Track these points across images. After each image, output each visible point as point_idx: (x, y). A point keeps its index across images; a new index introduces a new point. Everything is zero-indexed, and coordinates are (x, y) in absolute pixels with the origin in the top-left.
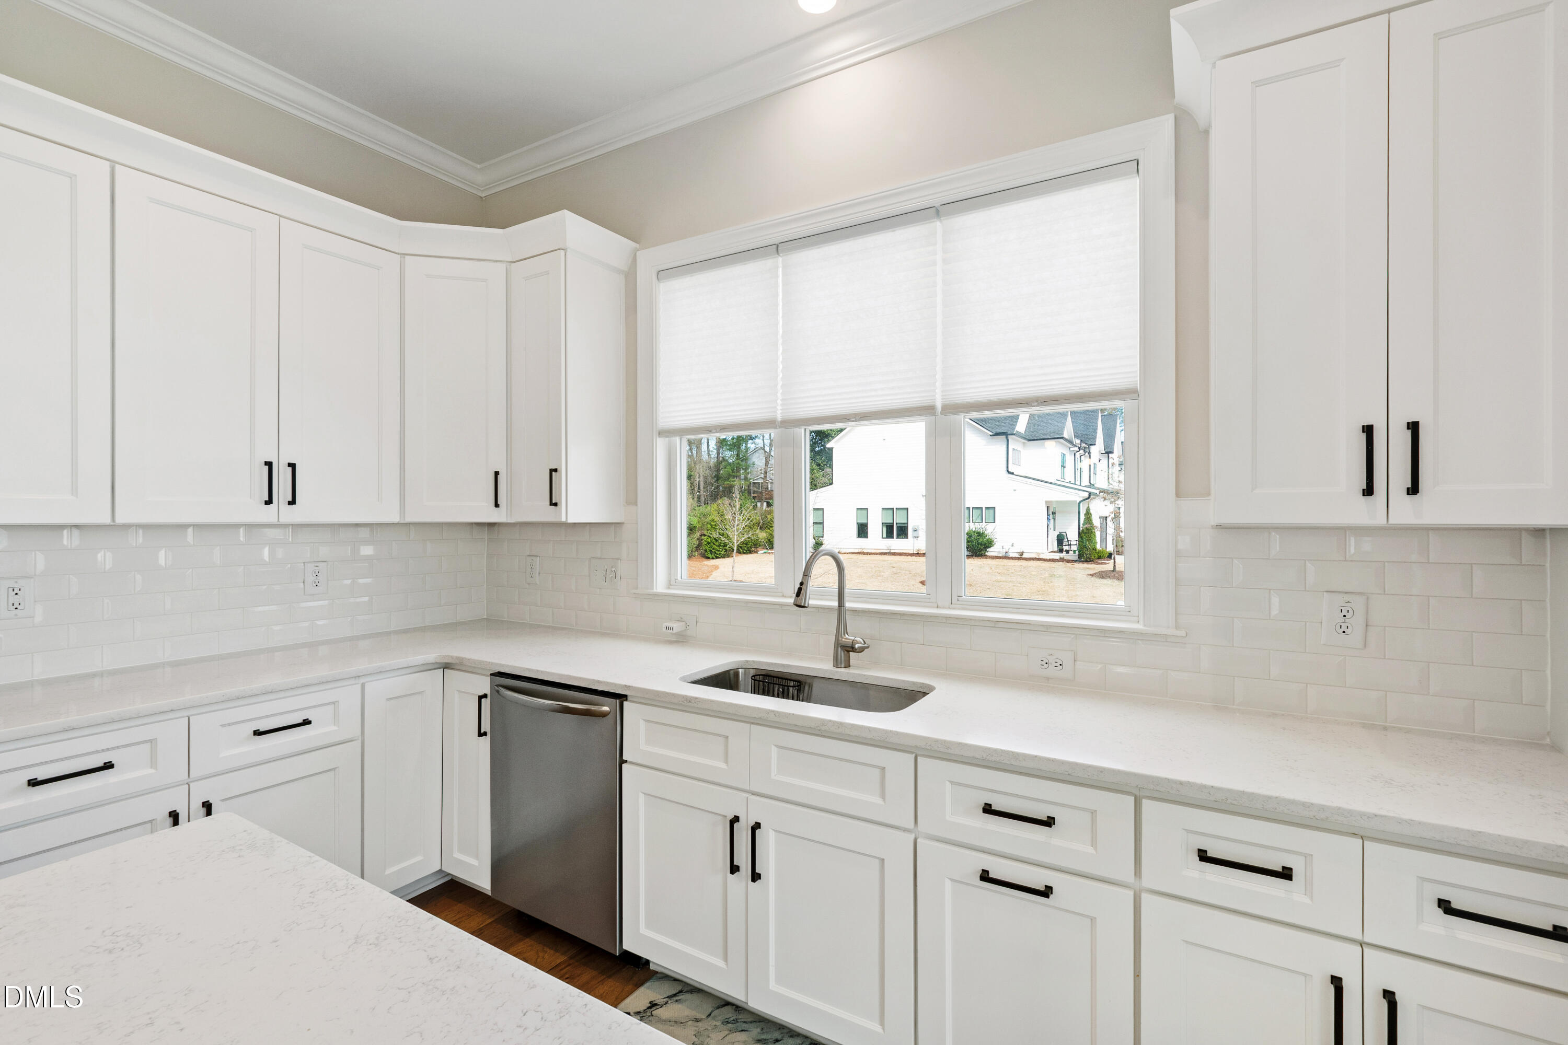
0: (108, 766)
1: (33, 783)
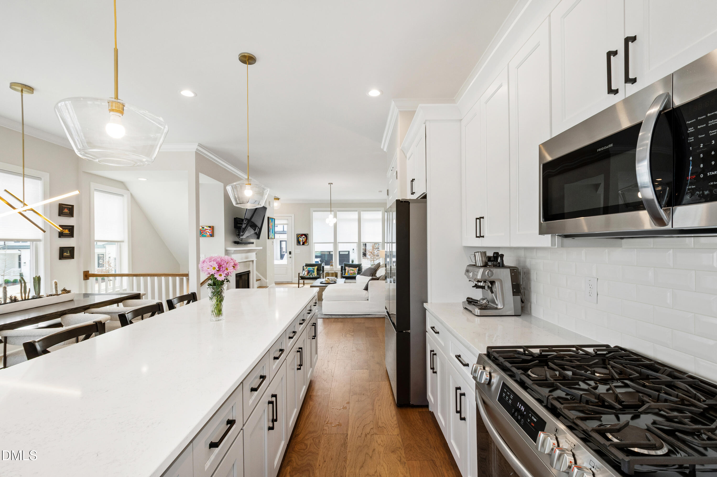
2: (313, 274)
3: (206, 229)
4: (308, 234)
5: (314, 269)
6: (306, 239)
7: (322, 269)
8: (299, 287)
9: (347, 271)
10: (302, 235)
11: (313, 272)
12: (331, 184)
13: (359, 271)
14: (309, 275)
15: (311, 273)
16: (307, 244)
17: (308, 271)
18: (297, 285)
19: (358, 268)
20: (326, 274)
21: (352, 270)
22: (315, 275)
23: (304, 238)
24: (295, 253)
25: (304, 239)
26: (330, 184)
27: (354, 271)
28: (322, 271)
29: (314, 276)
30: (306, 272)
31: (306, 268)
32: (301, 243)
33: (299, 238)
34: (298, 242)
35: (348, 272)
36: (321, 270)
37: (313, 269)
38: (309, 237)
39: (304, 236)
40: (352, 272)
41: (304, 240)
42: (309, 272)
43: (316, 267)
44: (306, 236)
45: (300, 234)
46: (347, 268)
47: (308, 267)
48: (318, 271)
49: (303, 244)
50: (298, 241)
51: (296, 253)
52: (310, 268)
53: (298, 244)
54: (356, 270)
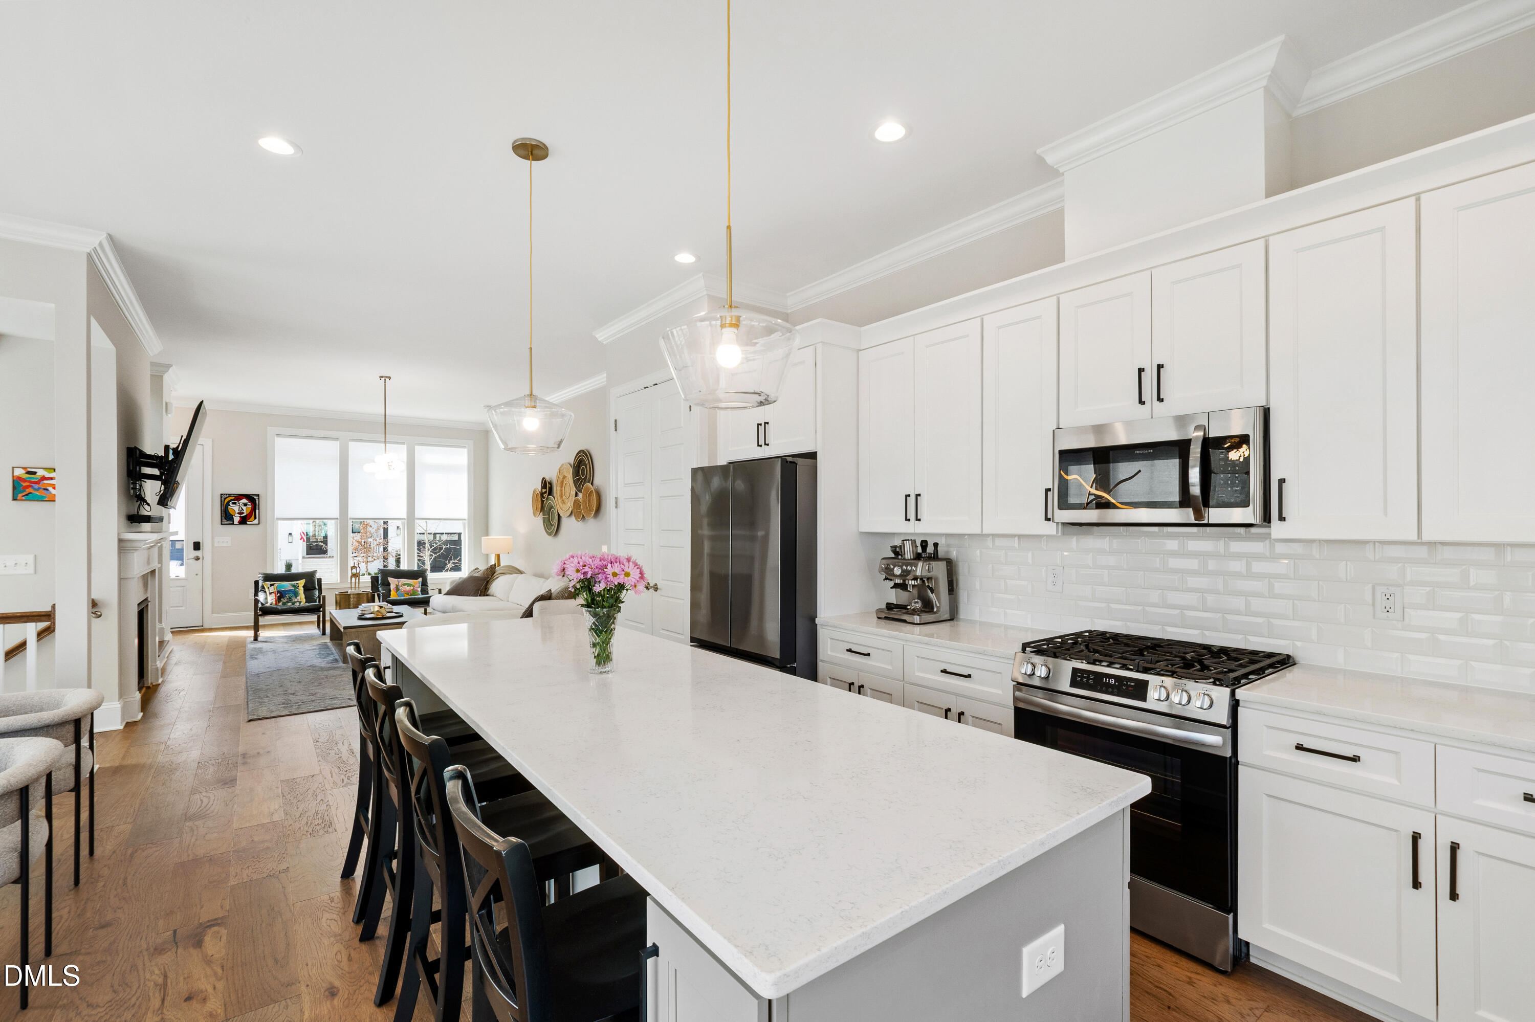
0: (1355, 759)
1: (1299, 747)
2: (295, 600)
3: (44, 478)
4: (258, 495)
5: (296, 587)
6: (254, 509)
7: (317, 587)
8: (256, 639)
9: (392, 587)
10: (239, 497)
11: (296, 594)
12: (387, 379)
13: (424, 587)
14: (284, 604)
15: (290, 598)
16: (256, 521)
17: (278, 592)
18: (251, 633)
19: (420, 579)
20: (340, 598)
21: (408, 585)
22: (300, 602)
23: (245, 505)
24: (213, 545)
25: (244, 508)
26: (383, 379)
27: (413, 586)
28: (317, 591)
29: (297, 605)
30: (273, 595)
31: (272, 585)
32: (237, 519)
33: (228, 504)
34: (227, 517)
35: (397, 589)
36: (316, 589)
37: (294, 586)
38: (263, 504)
39: (244, 501)
40: (407, 588)
41: (246, 510)
42: (281, 595)
43: (302, 583)
44: (253, 499)
45: (231, 495)
46: (390, 579)
47: (277, 584)
48: (307, 593)
49: (243, 521)
50: (226, 515)
51: (216, 545)
52: (283, 586)
53: (225, 521)
54: (418, 585)
